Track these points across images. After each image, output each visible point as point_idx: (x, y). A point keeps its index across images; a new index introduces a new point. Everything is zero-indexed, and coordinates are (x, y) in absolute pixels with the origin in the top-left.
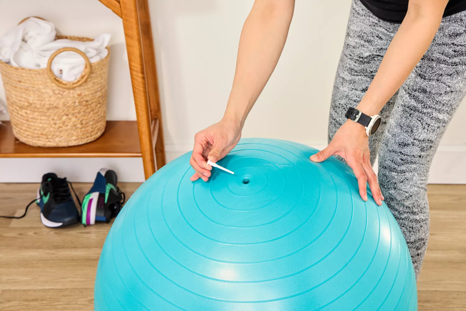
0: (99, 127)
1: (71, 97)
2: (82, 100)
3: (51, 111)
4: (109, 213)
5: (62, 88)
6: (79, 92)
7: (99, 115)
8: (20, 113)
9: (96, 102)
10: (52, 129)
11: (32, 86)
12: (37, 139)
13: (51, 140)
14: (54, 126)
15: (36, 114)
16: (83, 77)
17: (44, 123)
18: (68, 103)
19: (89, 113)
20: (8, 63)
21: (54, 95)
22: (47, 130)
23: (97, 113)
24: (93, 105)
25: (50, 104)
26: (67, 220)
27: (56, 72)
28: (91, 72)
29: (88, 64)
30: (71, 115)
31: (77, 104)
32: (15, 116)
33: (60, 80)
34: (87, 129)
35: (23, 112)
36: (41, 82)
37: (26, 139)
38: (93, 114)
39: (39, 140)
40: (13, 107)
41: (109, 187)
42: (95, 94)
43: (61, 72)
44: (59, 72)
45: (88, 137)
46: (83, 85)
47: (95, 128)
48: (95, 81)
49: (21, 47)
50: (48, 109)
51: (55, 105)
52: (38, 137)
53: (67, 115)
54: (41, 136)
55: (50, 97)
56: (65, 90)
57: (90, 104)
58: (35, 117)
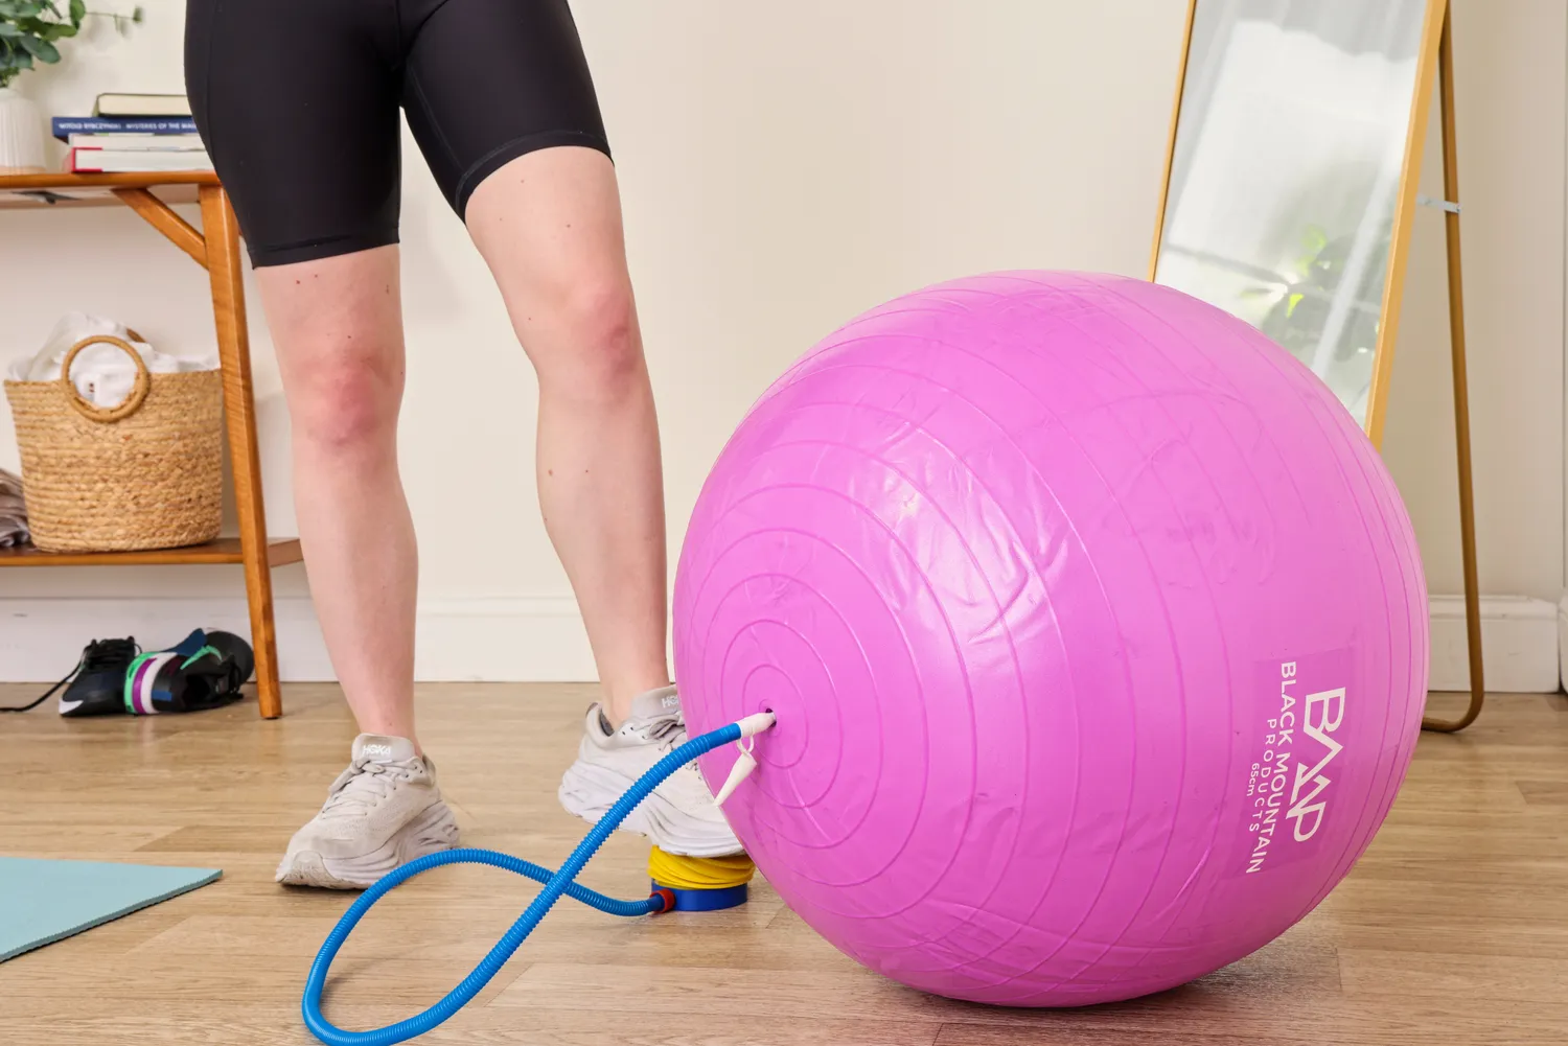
0: (182, 523)
1: (111, 440)
2: (135, 451)
3: (73, 470)
5: (94, 420)
6: (128, 432)
7: (180, 495)
9: (169, 462)
10: (78, 511)
11: (41, 418)
12: (54, 534)
13: (76, 535)
14: (80, 503)
15: (51, 478)
16: (130, 399)
18: (105, 453)
19: (155, 483)
21: (79, 436)
22: (69, 512)
23: (176, 487)
24: (163, 467)
25: (71, 456)
27: (82, 388)
28: (148, 389)
29: (141, 371)
30: (112, 480)
31: (124, 457)
33: (88, 403)
34: (151, 517)
38: (164, 488)
39: (57, 537)
41: (208, 650)
42: (163, 443)
43: (92, 388)
44: (89, 388)
45: (153, 535)
46: (137, 416)
47: (172, 520)
48: (165, 413)
50: (69, 466)
51: (80, 454)
52: (56, 530)
53: (105, 481)
54: (59, 526)
55: (72, 439)
56: (99, 425)
57: (154, 463)
58: (49, 486)
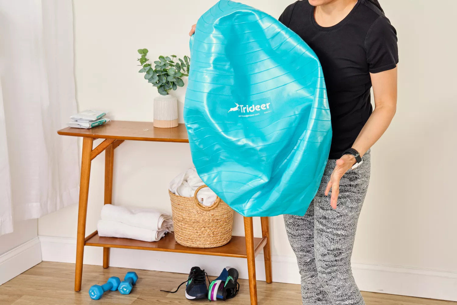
0: (225, 238)
1: (207, 216)
2: (214, 219)
3: (195, 224)
4: (226, 294)
5: (202, 210)
6: (212, 213)
7: (225, 230)
8: (178, 224)
9: (223, 221)
10: (195, 236)
11: (186, 208)
12: (186, 241)
14: (196, 233)
15: (187, 225)
16: (215, 204)
17: (191, 232)
18: (205, 219)
19: (219, 227)
20: (174, 193)
21: (198, 214)
22: (192, 236)
23: (224, 228)
24: (221, 223)
25: (194, 220)
26: (199, 295)
27: (200, 200)
28: (220, 201)
30: (207, 227)
31: (211, 221)
32: (176, 226)
33: (202, 205)
34: (217, 238)
35: (179, 224)
36: (190, 205)
37: (180, 241)
38: (221, 229)
40: (174, 220)
41: (229, 278)
42: (222, 216)
43: (202, 200)
45: (217, 243)
46: (215, 209)
47: (222, 238)
48: (223, 207)
49: (182, 184)
50: (194, 223)
51: (198, 220)
52: (187, 240)
53: (205, 228)
54: (189, 239)
55: (195, 215)
56: (204, 211)
57: (219, 222)
58: (186, 227)
